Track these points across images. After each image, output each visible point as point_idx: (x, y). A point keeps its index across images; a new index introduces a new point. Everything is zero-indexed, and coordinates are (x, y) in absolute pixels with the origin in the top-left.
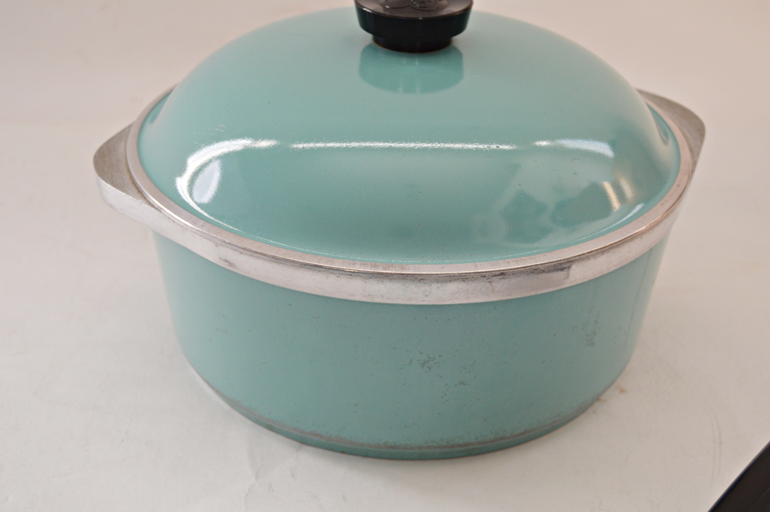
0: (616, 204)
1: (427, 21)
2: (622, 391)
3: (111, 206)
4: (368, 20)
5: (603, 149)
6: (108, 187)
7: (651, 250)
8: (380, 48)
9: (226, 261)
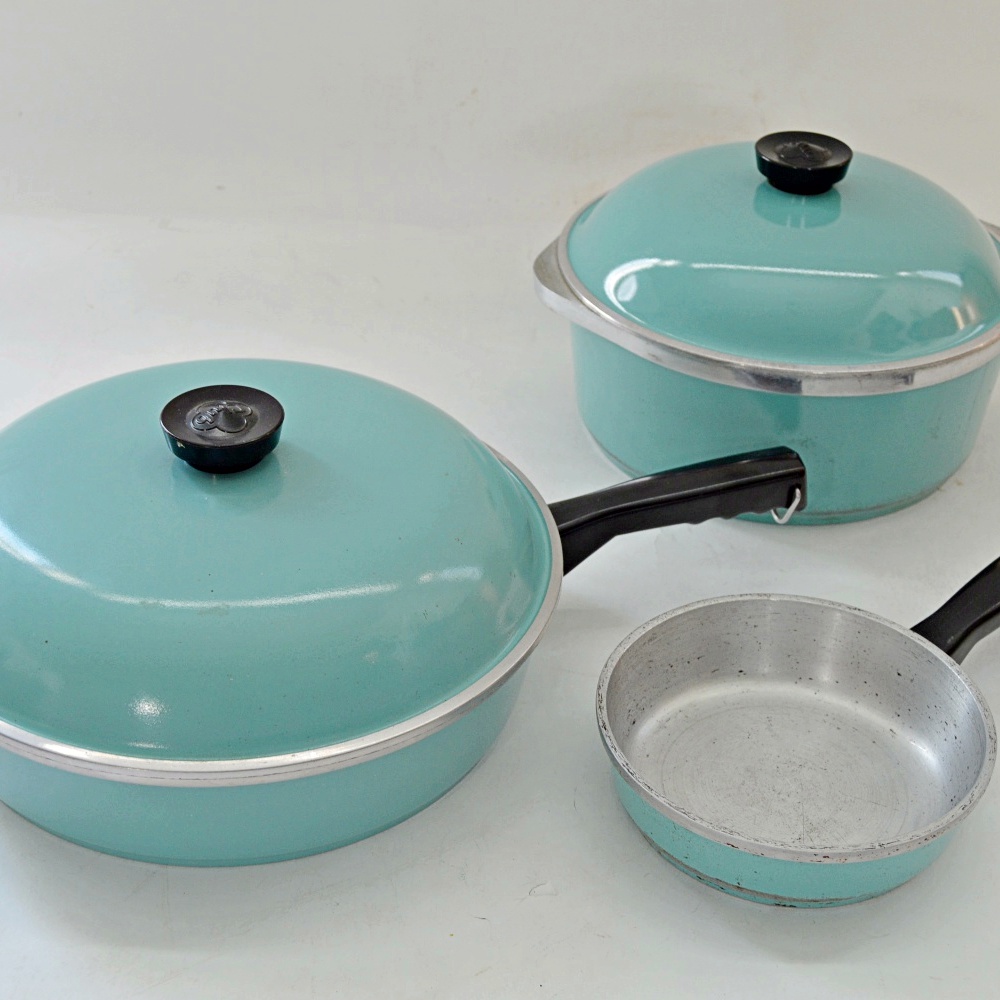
0: (961, 325)
1: (814, 172)
2: (959, 484)
3: (551, 309)
4: (765, 167)
5: (955, 279)
6: (546, 290)
7: (988, 363)
8: (774, 190)
9: (654, 356)
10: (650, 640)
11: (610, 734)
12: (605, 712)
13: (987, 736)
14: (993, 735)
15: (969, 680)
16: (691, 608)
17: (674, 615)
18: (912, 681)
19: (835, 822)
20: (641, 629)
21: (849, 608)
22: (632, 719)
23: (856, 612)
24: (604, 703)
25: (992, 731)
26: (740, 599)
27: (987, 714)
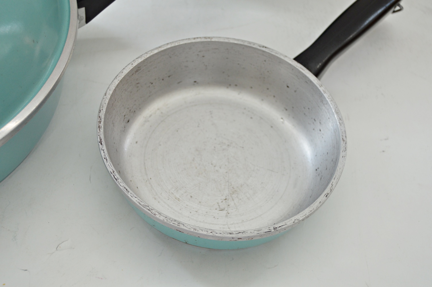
10: (137, 71)
11: (104, 148)
12: (102, 130)
13: (341, 139)
14: (344, 138)
15: (330, 97)
16: (162, 49)
17: (152, 54)
18: (295, 91)
19: (248, 185)
20: (130, 65)
21: (260, 46)
22: (126, 120)
23: (264, 49)
24: (102, 124)
25: (344, 135)
26: (193, 41)
27: (341, 122)
